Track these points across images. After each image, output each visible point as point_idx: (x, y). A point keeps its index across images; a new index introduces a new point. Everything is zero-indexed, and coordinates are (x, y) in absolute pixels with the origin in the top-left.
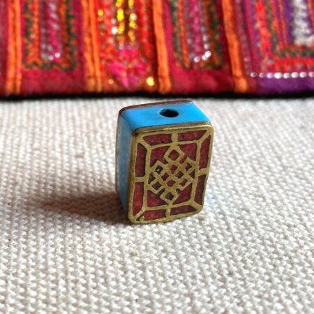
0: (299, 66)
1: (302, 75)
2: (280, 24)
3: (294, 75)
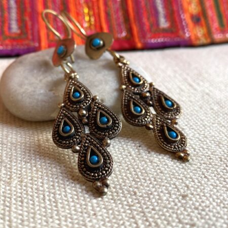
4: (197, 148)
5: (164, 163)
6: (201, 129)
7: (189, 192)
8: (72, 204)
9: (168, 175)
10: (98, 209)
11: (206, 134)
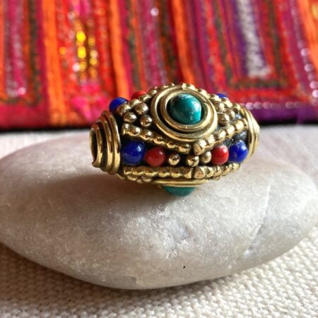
0: (253, 96)
2: (234, 60)
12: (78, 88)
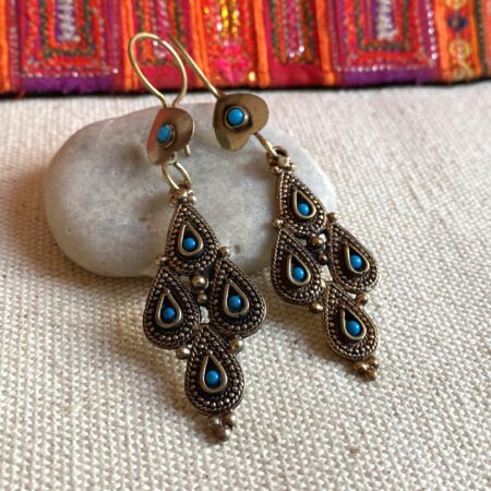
0: (379, 59)
1: (382, 68)
2: (366, 19)
3: (375, 68)
4: (394, 351)
5: (332, 381)
6: (410, 309)
7: (363, 442)
8: (171, 455)
9: (334, 407)
10: (213, 466)
11: (417, 320)
12: (221, 50)
